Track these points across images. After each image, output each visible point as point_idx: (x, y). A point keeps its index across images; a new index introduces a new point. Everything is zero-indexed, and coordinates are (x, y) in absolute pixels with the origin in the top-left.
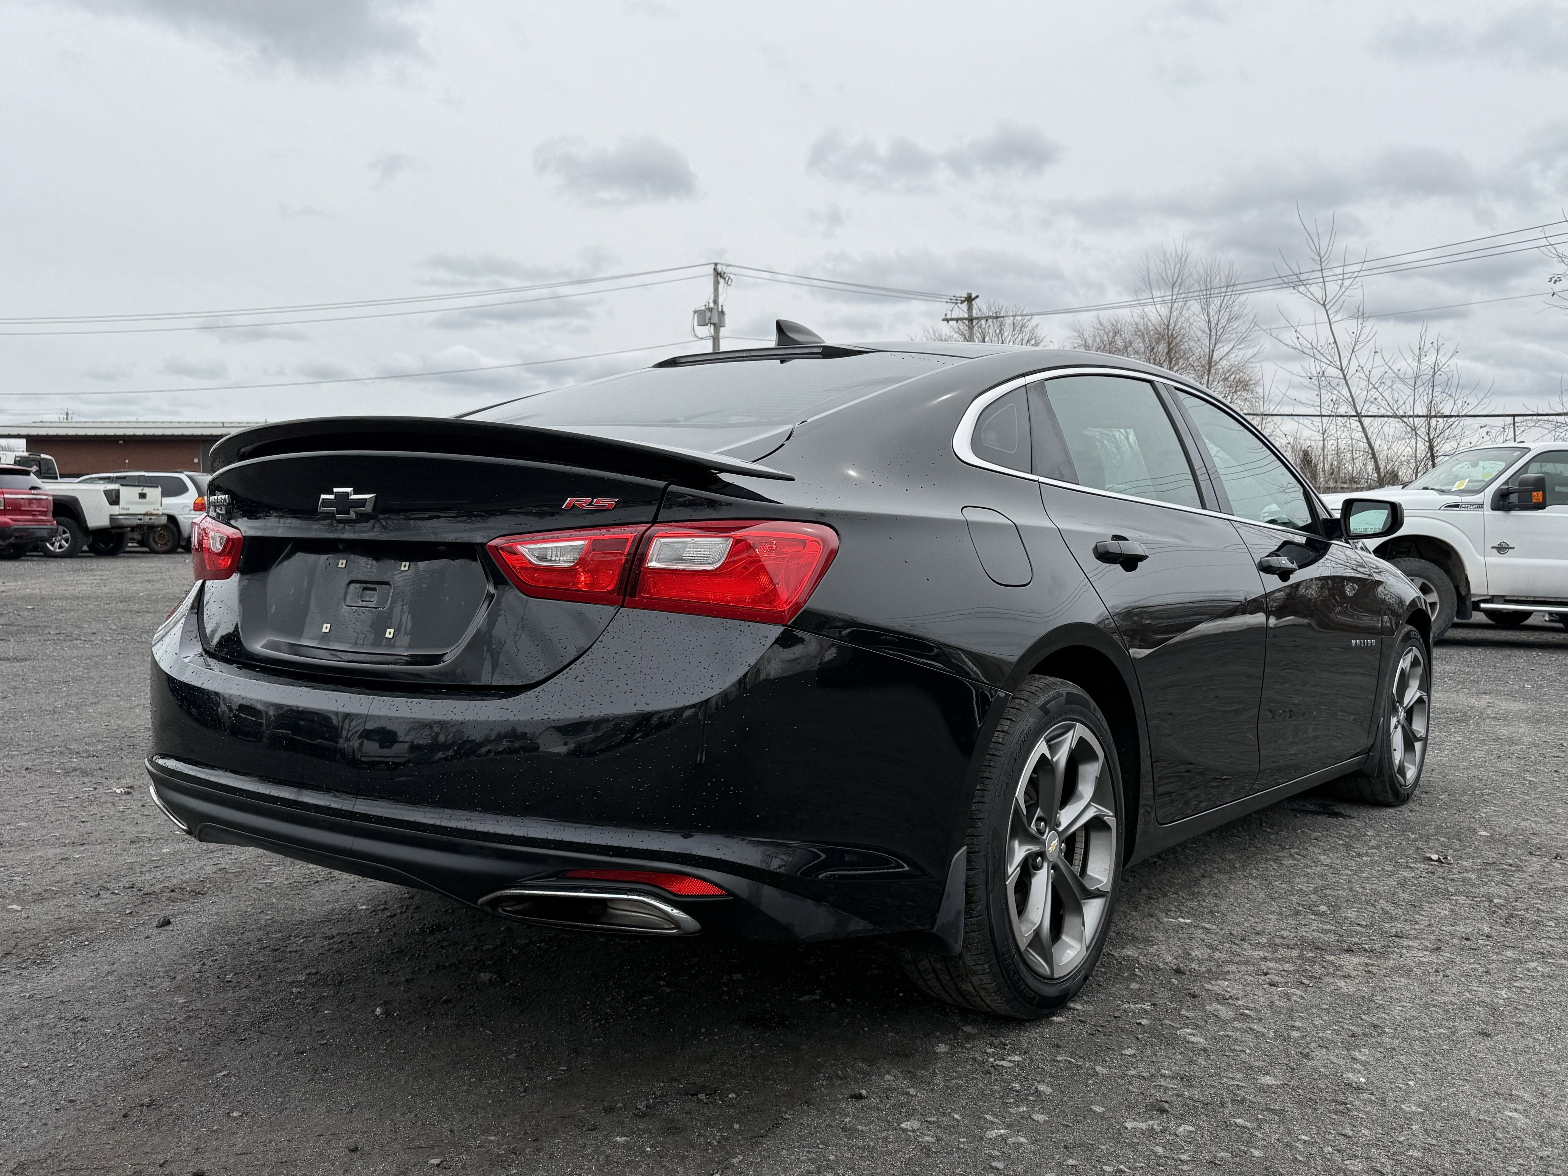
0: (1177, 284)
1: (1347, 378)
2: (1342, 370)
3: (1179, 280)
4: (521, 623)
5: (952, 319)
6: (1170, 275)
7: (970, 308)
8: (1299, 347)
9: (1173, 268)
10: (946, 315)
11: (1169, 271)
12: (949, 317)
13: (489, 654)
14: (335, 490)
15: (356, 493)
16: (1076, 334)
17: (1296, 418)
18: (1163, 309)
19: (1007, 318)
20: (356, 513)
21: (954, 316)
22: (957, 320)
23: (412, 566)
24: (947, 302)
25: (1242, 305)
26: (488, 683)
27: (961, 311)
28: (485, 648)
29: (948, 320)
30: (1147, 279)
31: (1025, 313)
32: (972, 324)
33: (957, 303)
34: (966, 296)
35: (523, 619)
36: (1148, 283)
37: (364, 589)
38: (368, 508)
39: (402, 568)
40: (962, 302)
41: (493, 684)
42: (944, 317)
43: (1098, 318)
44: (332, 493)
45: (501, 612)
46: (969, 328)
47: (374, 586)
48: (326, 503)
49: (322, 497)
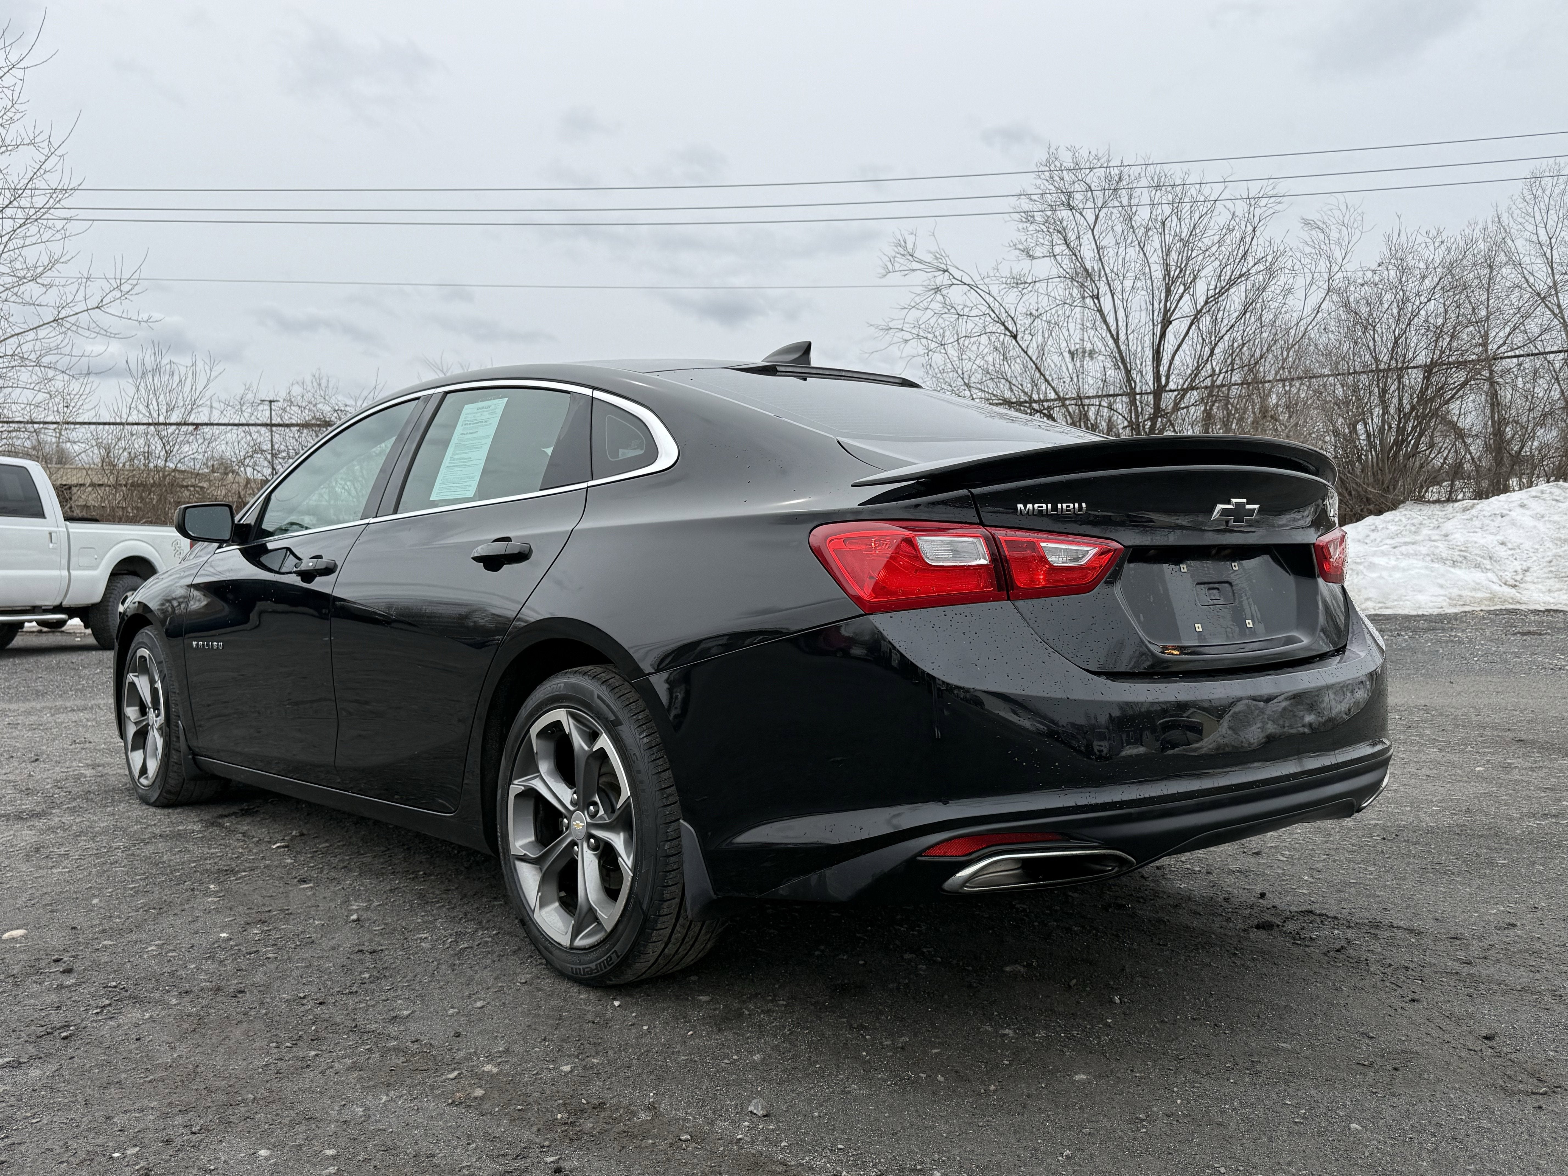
14: (1234, 500)
15: (1247, 503)
20: (1246, 521)
37: (1208, 589)
38: (1253, 516)
39: (1234, 568)
47: (1216, 586)
48: (1224, 512)
49: (1220, 507)
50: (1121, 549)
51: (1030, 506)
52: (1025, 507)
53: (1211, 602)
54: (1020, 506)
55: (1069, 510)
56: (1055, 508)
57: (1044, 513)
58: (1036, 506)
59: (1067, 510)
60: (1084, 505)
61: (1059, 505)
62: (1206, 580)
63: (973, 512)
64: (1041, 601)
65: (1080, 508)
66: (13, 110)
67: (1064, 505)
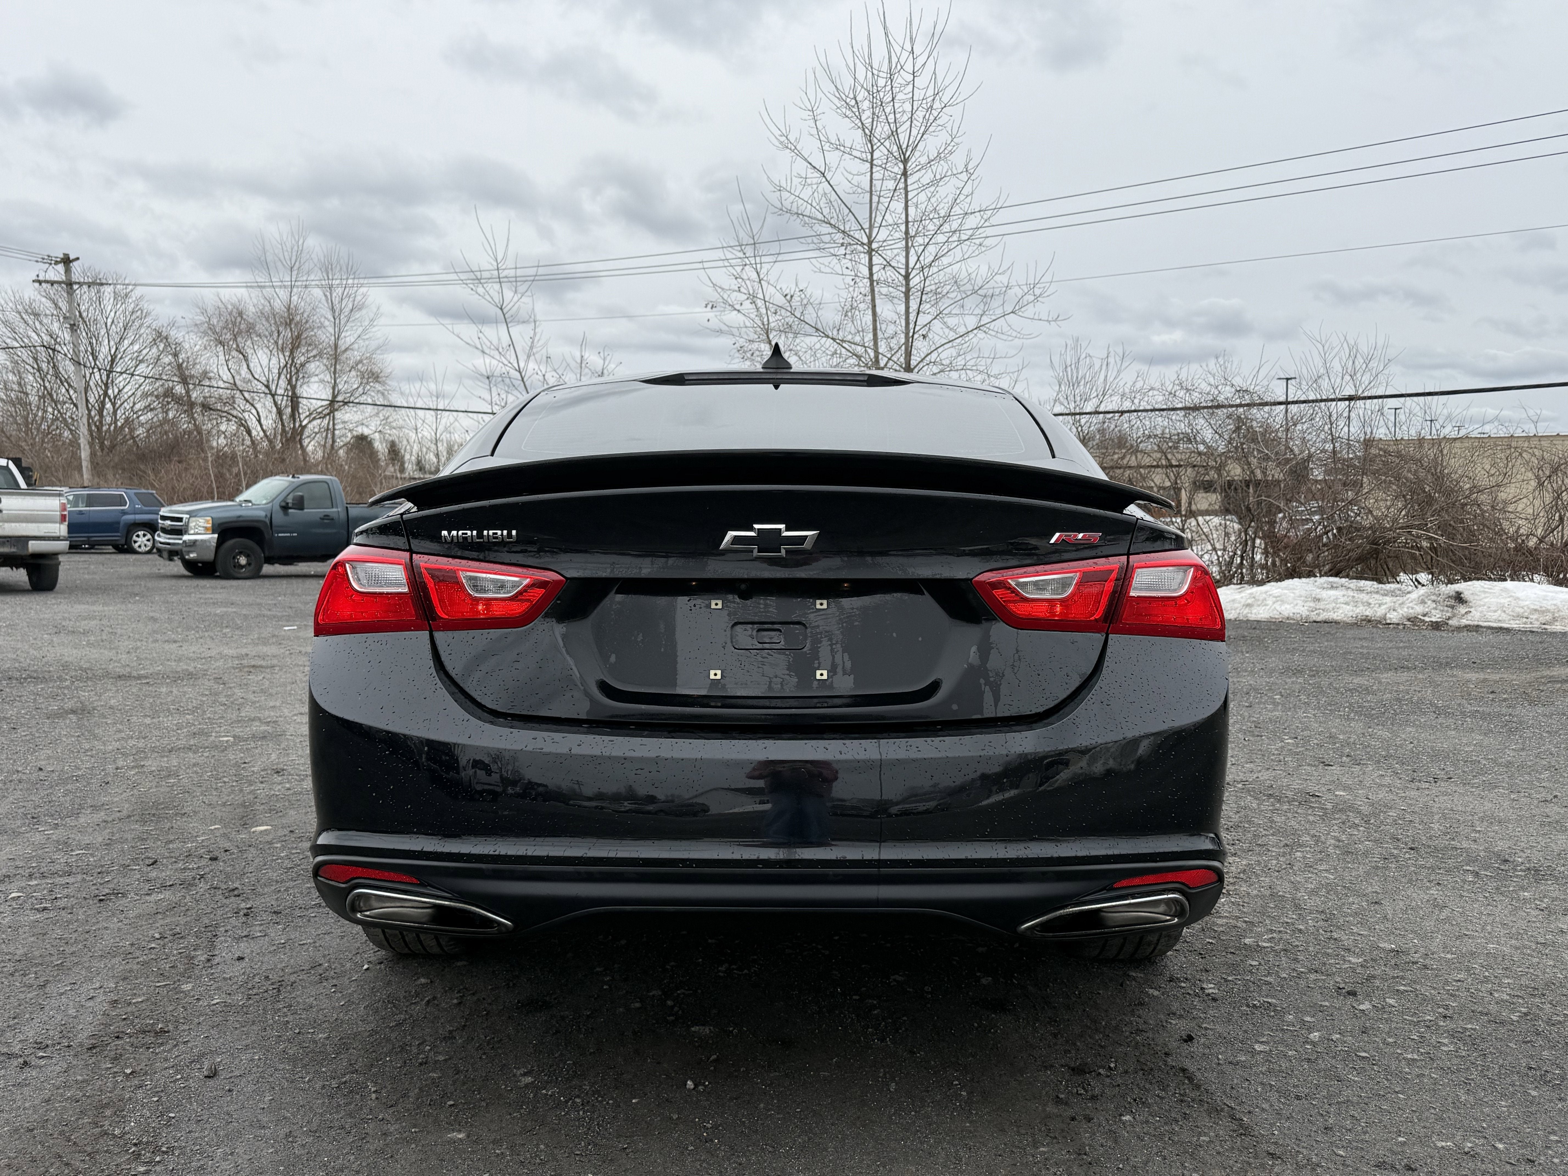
0: (295, 268)
1: (525, 379)
2: (520, 372)
3: (297, 263)
4: (1016, 656)
5: (47, 282)
6: (287, 257)
7: (68, 271)
8: (479, 347)
9: (290, 250)
10: (38, 276)
11: (286, 254)
12: (41, 278)
13: (987, 687)
14: (757, 526)
15: (787, 529)
16: (198, 311)
17: (470, 414)
18: (282, 292)
19: (106, 286)
20: (787, 551)
21: (48, 278)
22: (52, 283)
23: (833, 605)
24: (37, 261)
25: (364, 295)
26: (993, 715)
27: (57, 273)
28: (982, 681)
29: (40, 282)
30: (263, 258)
31: (127, 282)
32: (71, 288)
33: (51, 264)
34: (62, 256)
35: (1017, 651)
36: (264, 264)
37: (759, 630)
38: (807, 545)
39: (818, 606)
40: (57, 263)
41: (999, 715)
42: (35, 278)
43: (218, 296)
44: (751, 529)
45: (993, 645)
46: (68, 293)
47: (776, 626)
48: (736, 540)
49: (731, 534)
50: (561, 581)
51: (454, 533)
52: (449, 534)
53: (760, 646)
54: (445, 533)
55: (497, 538)
56: (479, 535)
57: (470, 541)
58: (460, 533)
59: (494, 538)
60: (514, 532)
61: (485, 532)
62: (756, 619)
63: (405, 539)
64: (457, 634)
65: (509, 535)
66: (953, 144)
67: (491, 532)
